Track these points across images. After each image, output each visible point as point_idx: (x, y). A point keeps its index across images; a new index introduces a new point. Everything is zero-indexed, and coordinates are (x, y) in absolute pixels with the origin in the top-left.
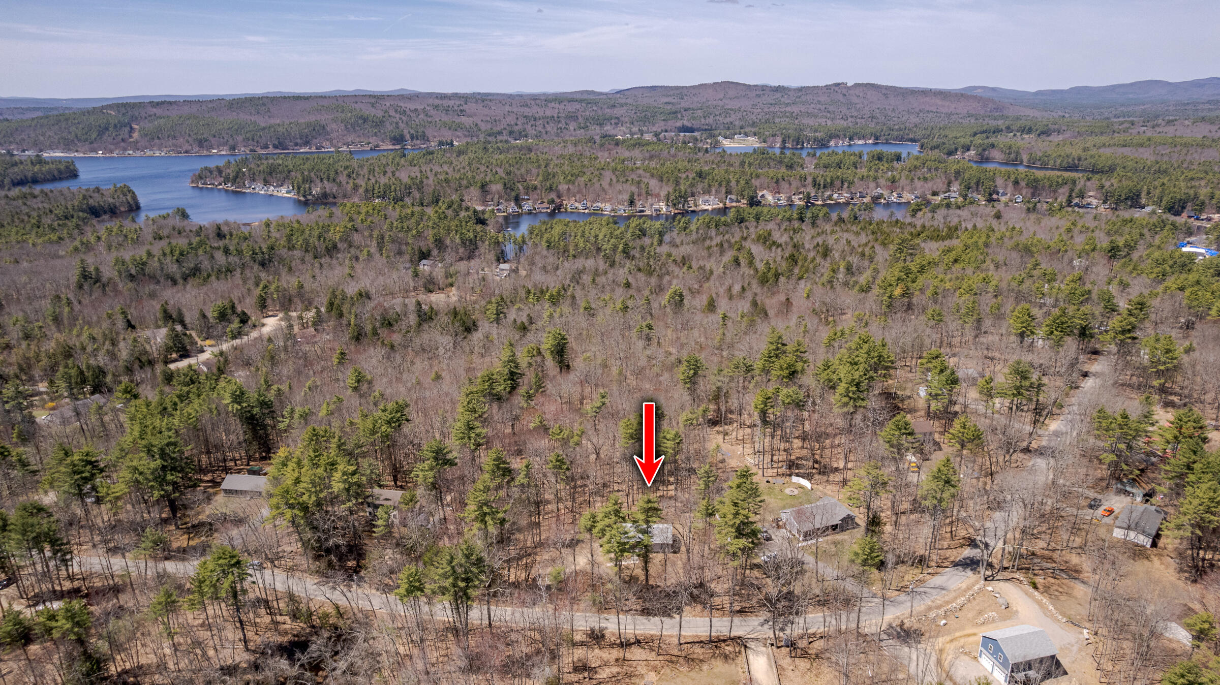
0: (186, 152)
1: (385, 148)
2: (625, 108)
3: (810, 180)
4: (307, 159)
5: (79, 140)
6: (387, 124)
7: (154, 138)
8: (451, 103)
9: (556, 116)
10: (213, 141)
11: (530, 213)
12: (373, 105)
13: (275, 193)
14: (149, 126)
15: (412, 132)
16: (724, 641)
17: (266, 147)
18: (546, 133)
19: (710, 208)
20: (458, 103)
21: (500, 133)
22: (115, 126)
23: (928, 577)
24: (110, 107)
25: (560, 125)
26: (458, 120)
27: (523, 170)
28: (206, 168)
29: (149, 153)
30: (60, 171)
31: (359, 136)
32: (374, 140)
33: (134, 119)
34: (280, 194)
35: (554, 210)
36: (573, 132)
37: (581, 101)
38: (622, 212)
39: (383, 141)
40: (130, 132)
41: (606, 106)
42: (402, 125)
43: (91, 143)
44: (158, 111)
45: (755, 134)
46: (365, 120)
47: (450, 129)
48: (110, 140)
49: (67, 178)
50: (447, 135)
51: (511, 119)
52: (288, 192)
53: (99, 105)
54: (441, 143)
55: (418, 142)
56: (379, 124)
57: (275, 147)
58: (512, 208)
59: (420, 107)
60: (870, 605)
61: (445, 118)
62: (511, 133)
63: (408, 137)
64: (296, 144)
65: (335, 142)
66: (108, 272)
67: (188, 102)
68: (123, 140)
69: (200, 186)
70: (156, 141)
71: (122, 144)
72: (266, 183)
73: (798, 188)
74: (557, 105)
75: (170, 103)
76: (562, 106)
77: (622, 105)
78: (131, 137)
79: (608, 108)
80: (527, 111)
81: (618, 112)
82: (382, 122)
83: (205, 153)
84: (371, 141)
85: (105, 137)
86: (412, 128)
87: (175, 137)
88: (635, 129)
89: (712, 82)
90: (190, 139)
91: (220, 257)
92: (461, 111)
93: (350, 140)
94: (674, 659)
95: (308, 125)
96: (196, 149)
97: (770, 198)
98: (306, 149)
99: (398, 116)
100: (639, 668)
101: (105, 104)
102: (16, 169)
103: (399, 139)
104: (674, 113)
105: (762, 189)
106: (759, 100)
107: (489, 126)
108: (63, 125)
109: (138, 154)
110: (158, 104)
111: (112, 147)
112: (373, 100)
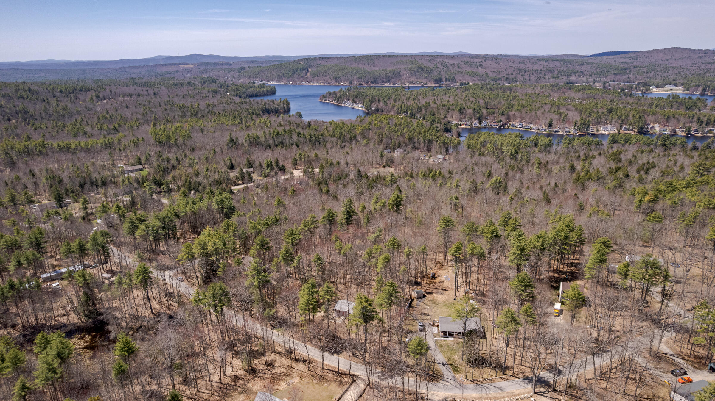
0: (329, 84)
1: (430, 85)
2: (590, 65)
3: (695, 119)
4: (380, 89)
5: (284, 76)
6: (435, 72)
7: (316, 76)
8: (476, 60)
9: (539, 69)
10: (342, 78)
11: (485, 127)
12: (430, 61)
13: (356, 107)
14: (315, 69)
15: (447, 77)
16: (347, 375)
17: (368, 83)
18: (529, 80)
19: (607, 133)
20: (480, 60)
21: (500, 79)
22: (301, 70)
23: (499, 379)
24: (301, 60)
25: (541, 75)
26: (476, 70)
27: (496, 102)
28: (329, 92)
29: (312, 83)
30: (268, 91)
31: (417, 78)
32: (424, 81)
33: (310, 66)
34: (357, 108)
35: (501, 126)
36: (548, 79)
37: (561, 60)
38: (544, 131)
39: (430, 81)
40: (307, 73)
41: (577, 64)
42: (443, 73)
43: (288, 78)
44: (322, 62)
45: (682, 85)
46: (422, 69)
47: (470, 75)
48: (297, 76)
49: (270, 95)
50: (467, 79)
51: (509, 71)
52: (361, 107)
53: (296, 59)
54: (462, 84)
55: (449, 83)
56: (430, 71)
57: (372, 82)
58: (475, 123)
59: (456, 62)
60: (447, 384)
61: (469, 69)
62: (507, 79)
63: (444, 79)
64: (383, 82)
65: (403, 81)
66: (242, 140)
67: (338, 58)
68: (302, 77)
69: (323, 101)
70: (316, 77)
71: (301, 79)
72: (354, 101)
73: (684, 124)
74: (544, 63)
75: (328, 58)
76: (547, 64)
77: (588, 64)
78: (306, 75)
79: (578, 65)
80: (522, 66)
81: (583, 68)
82: (432, 71)
83: (337, 84)
84: (423, 81)
85: (295, 75)
86: (448, 74)
87: (325, 76)
88: (591, 80)
89: (663, 48)
90: (331, 77)
91: (295, 137)
92: (480, 65)
93: (412, 80)
94: (316, 375)
95: (391, 71)
96: (334, 82)
97: (657, 128)
98: (387, 85)
99: (442, 67)
100: (295, 374)
101: (299, 59)
102: (250, 90)
103: (439, 81)
104: (625, 69)
105: (655, 122)
106: (700, 60)
107: (495, 74)
108: (279, 69)
109: (307, 84)
110: (323, 58)
111: (297, 80)
112: (431, 58)
